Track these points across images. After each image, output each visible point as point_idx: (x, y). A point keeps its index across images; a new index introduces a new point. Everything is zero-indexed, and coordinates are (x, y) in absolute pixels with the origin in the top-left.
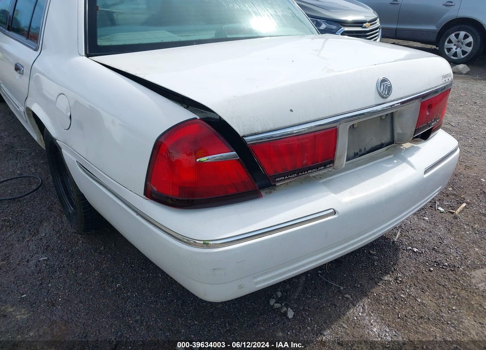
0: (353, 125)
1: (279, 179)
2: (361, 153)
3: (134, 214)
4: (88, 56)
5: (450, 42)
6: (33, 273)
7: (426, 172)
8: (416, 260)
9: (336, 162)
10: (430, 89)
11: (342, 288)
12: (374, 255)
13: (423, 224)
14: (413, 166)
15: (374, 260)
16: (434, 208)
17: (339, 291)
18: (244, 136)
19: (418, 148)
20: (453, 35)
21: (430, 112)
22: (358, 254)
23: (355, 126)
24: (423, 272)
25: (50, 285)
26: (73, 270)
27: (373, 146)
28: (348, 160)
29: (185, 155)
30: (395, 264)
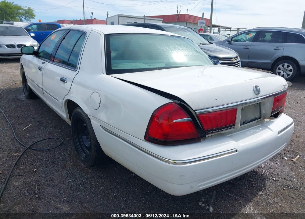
0: (242, 108)
1: (210, 132)
2: (246, 122)
3: (137, 149)
4: (107, 74)
5: (279, 69)
6: (68, 188)
7: (278, 133)
8: (276, 184)
9: (236, 125)
10: (278, 91)
11: (237, 197)
12: (252, 181)
13: (276, 166)
14: (272, 130)
15: (252, 184)
16: (282, 158)
17: (236, 199)
18: (195, 110)
19: (273, 122)
20: (281, 65)
21: (278, 103)
22: (243, 181)
23: (243, 109)
24: (280, 191)
25: (78, 193)
26: (89, 186)
27: (252, 119)
28: (240, 125)
29: (164, 120)
30: (264, 186)
